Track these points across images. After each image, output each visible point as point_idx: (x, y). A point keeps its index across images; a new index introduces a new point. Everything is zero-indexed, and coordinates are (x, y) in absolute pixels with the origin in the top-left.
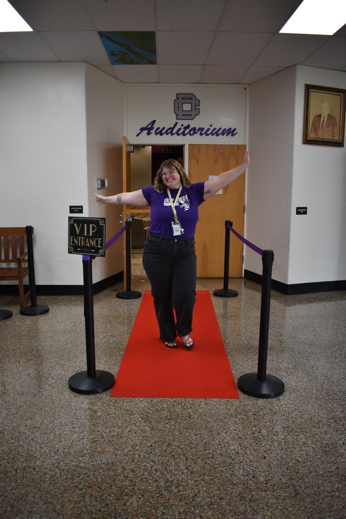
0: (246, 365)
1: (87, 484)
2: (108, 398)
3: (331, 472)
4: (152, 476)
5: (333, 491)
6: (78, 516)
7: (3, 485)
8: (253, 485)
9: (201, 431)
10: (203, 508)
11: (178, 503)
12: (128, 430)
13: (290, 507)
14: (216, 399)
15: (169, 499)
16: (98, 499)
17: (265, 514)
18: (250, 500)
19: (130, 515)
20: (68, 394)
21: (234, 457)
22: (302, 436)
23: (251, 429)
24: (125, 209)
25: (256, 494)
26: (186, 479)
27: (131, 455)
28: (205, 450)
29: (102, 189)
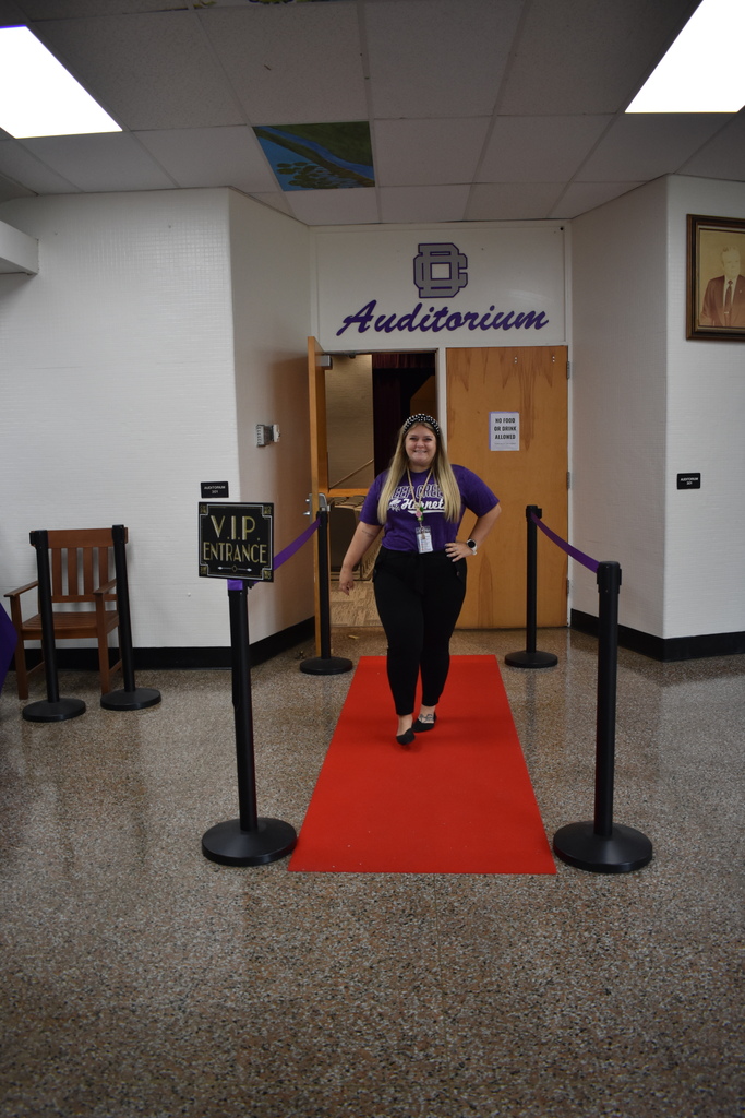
0: (570, 805)
1: (240, 1041)
2: (282, 874)
4: (372, 1027)
6: (222, 1103)
7: (71, 1042)
8: (582, 1046)
9: (476, 939)
10: (477, 1090)
11: (425, 1080)
12: (324, 937)
13: (659, 1090)
14: (508, 876)
15: (407, 1072)
16: (262, 1071)
17: (604, 1102)
18: (576, 1075)
19: (327, 1103)
20: (201, 865)
21: (542, 990)
22: (687, 950)
23: (580, 936)
24: (315, 487)
25: (588, 1063)
26: (442, 1032)
27: (331, 985)
28: (484, 976)
29: (267, 447)
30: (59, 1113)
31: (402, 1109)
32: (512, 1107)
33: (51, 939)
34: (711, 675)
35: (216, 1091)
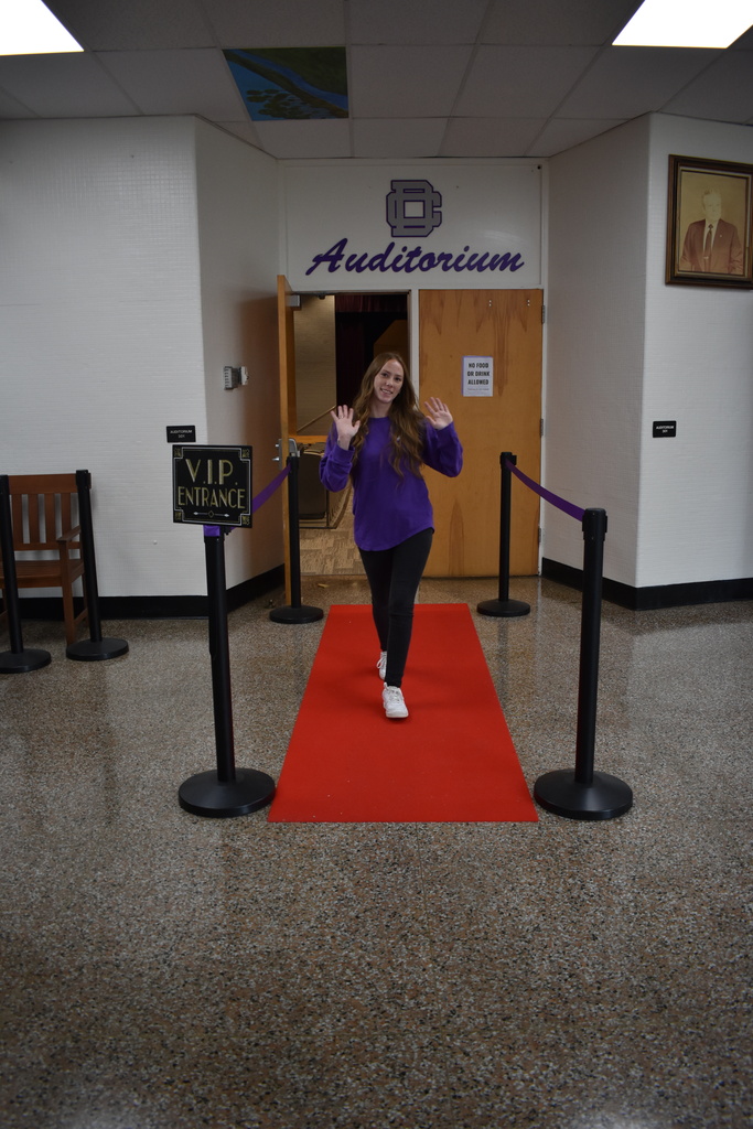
0: (549, 753)
1: (228, 994)
2: (262, 825)
3: (733, 964)
4: (361, 976)
5: (737, 1001)
6: (213, 1055)
7: (55, 999)
8: (571, 991)
9: (461, 887)
10: (470, 1037)
11: (417, 1027)
12: (308, 887)
13: (649, 1033)
14: (490, 824)
15: (399, 1021)
16: (252, 1023)
17: (596, 1046)
18: (566, 1020)
19: (319, 1053)
20: (178, 818)
21: (530, 936)
22: (670, 895)
23: (565, 882)
24: (285, 433)
25: (579, 1008)
26: (431, 980)
27: (317, 935)
28: (470, 924)
29: (235, 390)
30: (46, 1070)
31: (396, 1057)
32: (504, 1052)
33: (27, 894)
34: (683, 624)
35: (206, 1044)
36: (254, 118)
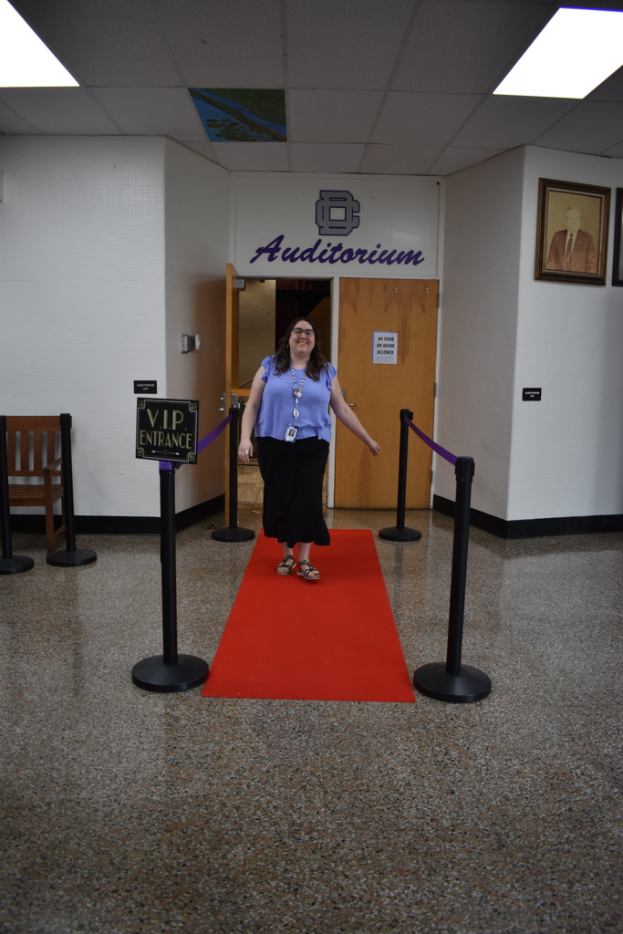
0: (427, 649)
1: (164, 826)
2: (197, 699)
3: (559, 815)
4: (268, 816)
5: (560, 843)
6: (150, 872)
7: (28, 826)
8: (432, 832)
9: (351, 751)
10: (350, 864)
11: (309, 856)
12: (231, 748)
13: (489, 865)
14: (377, 703)
15: (296, 850)
16: (182, 848)
17: (448, 873)
18: (426, 853)
19: (232, 872)
20: (131, 691)
21: (402, 790)
22: (515, 761)
23: (433, 750)
24: (228, 388)
25: (436, 844)
26: (323, 821)
27: (236, 784)
28: (356, 779)
29: (190, 353)
30: (20, 879)
31: (292, 877)
32: (376, 876)
33: (10, 747)
34: (544, 551)
35: (145, 863)
36: (212, 140)
